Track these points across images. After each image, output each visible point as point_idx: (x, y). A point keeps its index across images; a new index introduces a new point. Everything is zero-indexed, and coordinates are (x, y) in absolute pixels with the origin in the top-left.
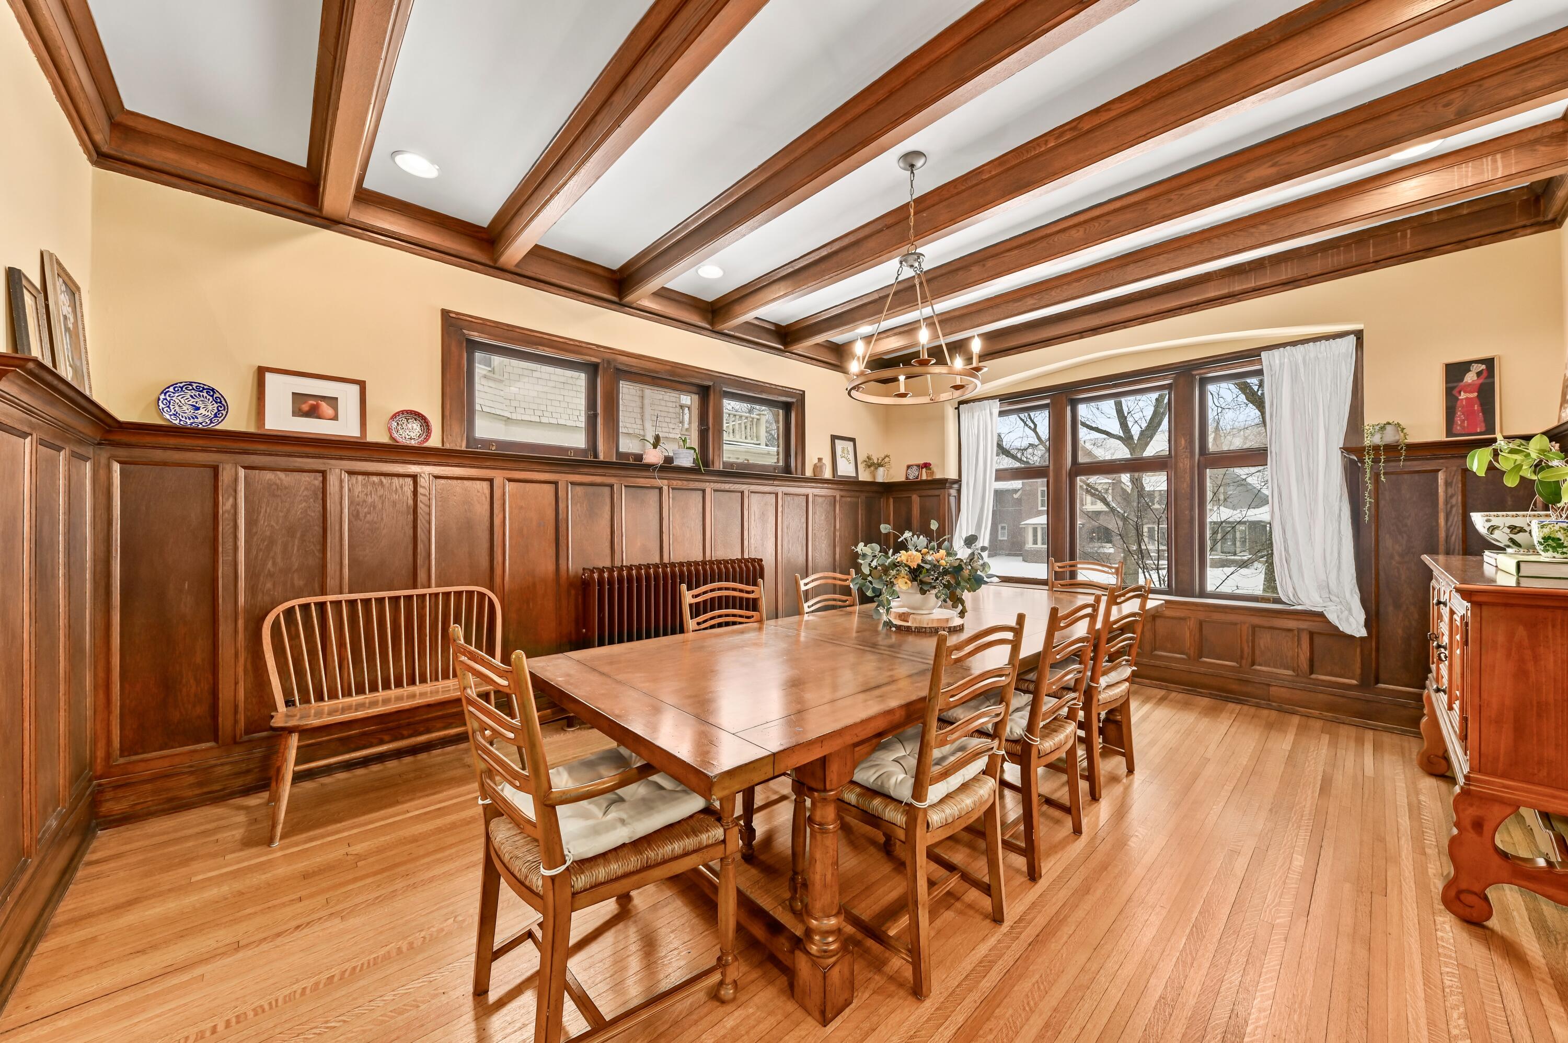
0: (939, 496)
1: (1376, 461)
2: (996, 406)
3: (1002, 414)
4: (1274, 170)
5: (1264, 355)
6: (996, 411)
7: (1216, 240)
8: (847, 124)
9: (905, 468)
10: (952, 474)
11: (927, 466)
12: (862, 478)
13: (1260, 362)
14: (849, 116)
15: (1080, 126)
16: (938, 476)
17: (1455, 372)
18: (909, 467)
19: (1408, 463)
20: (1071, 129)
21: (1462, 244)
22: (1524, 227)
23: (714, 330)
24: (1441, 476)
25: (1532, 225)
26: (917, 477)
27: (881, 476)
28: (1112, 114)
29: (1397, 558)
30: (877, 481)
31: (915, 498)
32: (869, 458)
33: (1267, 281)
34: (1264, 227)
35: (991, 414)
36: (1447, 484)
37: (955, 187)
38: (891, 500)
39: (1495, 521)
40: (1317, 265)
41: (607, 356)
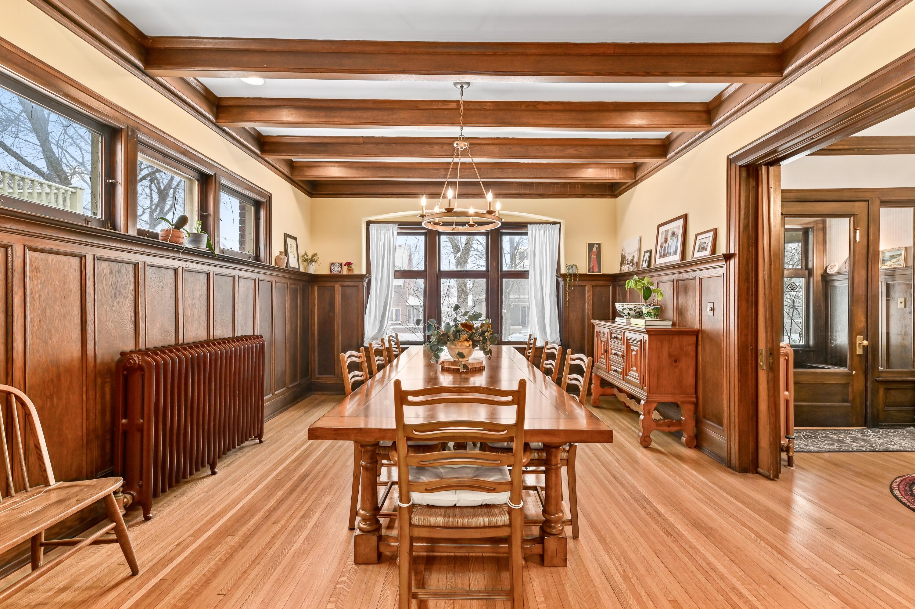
0: (357, 286)
1: (570, 280)
2: (395, 229)
3: (399, 234)
4: (575, 152)
5: (529, 226)
6: (396, 232)
7: (532, 169)
8: (461, 54)
9: (329, 264)
10: (364, 272)
11: (349, 264)
12: (302, 270)
13: (526, 229)
14: (464, 51)
15: (538, 106)
16: (356, 272)
17: (591, 246)
18: (332, 264)
19: (580, 282)
20: (533, 105)
21: (593, 196)
22: (608, 195)
23: (217, 124)
24: (586, 288)
25: (610, 195)
26: (340, 272)
27: (313, 269)
28: (551, 108)
29: (574, 322)
30: (309, 272)
31: (338, 287)
32: (306, 254)
33: (534, 192)
34: (550, 170)
35: (393, 233)
36: (588, 291)
37: (468, 106)
38: (316, 288)
39: (625, 306)
40: (551, 191)
41: (131, 123)
